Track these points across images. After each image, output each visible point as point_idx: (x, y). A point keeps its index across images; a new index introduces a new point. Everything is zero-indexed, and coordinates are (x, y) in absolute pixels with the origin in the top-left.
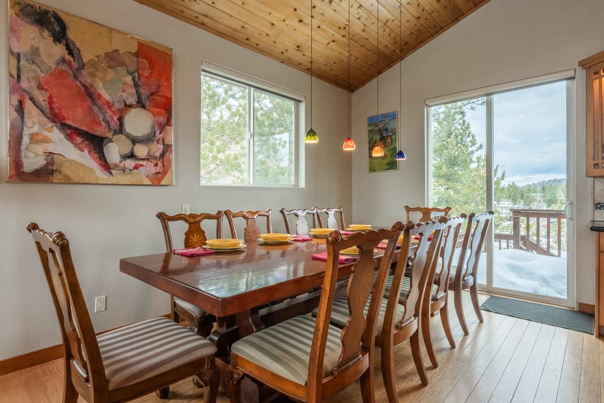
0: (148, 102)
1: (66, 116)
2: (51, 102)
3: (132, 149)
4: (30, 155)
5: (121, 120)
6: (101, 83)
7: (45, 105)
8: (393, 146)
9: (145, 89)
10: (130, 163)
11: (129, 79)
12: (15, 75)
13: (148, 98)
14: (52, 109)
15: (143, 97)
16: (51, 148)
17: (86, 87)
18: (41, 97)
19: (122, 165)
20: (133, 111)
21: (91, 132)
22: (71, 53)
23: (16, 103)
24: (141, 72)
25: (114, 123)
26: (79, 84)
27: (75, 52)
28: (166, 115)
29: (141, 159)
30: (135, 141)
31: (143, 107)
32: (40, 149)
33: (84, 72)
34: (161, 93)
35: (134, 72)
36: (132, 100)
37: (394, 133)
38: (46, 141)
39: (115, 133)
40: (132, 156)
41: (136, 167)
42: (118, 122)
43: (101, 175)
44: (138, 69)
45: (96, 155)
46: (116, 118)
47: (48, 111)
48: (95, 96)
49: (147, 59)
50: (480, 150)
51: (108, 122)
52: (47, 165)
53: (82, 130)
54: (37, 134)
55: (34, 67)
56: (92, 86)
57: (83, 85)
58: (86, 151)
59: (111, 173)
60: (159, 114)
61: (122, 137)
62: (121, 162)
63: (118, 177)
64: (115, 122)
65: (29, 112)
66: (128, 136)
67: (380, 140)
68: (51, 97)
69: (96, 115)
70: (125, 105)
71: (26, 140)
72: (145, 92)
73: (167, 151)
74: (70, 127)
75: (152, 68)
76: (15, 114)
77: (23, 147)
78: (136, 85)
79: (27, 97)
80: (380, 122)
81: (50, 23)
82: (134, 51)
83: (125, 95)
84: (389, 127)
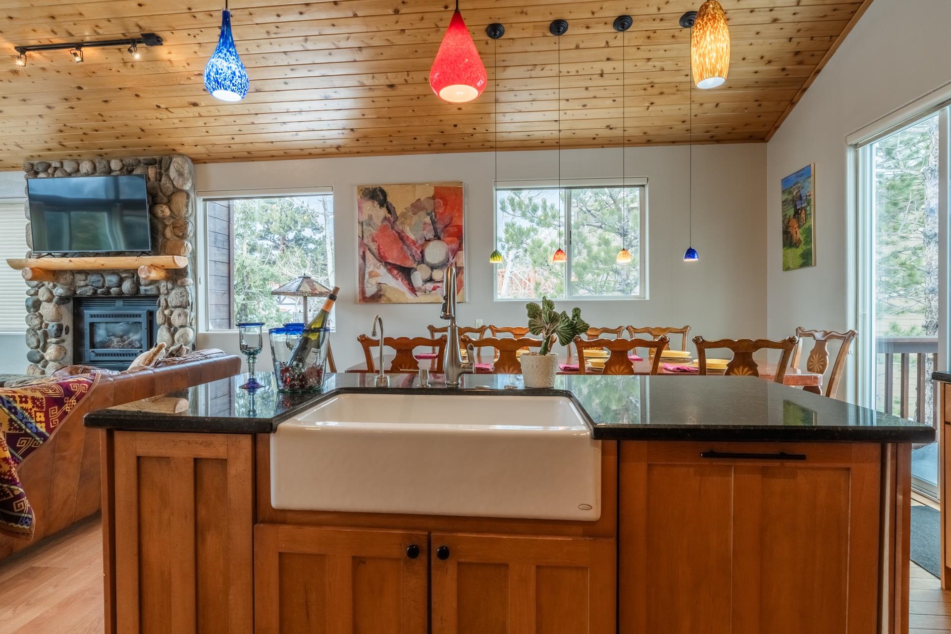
0: (442, 234)
1: (387, 256)
2: (379, 250)
3: (431, 274)
4: (369, 285)
5: (422, 252)
6: (408, 228)
7: (376, 251)
8: (807, 225)
9: (440, 224)
10: (430, 286)
11: (428, 219)
12: (361, 237)
13: (443, 231)
14: (379, 253)
15: (439, 230)
16: (380, 280)
17: (399, 234)
18: (374, 247)
19: (423, 288)
20: (431, 244)
21: (403, 265)
22: (389, 212)
23: (361, 253)
24: (436, 210)
25: (418, 257)
26: (395, 232)
27: (392, 210)
28: (458, 241)
29: (438, 282)
30: (433, 268)
31: (439, 239)
32: (374, 281)
33: (397, 223)
34: (454, 224)
35: (432, 212)
36: (430, 235)
37: (810, 201)
38: (377, 275)
39: (419, 263)
40: (431, 280)
41: (434, 289)
42: (420, 255)
43: (410, 296)
44: (434, 209)
45: (406, 282)
46: (419, 252)
47: (377, 255)
48: (405, 239)
49: (441, 198)
51: (414, 256)
52: (377, 292)
53: (397, 265)
54: (372, 272)
55: (370, 228)
56: (403, 232)
57: (397, 232)
58: (400, 279)
59: (416, 295)
60: (452, 242)
61: (423, 266)
62: (423, 285)
63: (421, 298)
64: (418, 255)
65: (368, 258)
66: (428, 264)
67: (795, 216)
68: (379, 246)
69: (406, 252)
70: (426, 240)
71: (367, 276)
72: (440, 226)
73: (459, 273)
74: (390, 264)
75: (445, 205)
76: (362, 260)
77: (365, 281)
78: (433, 223)
79: (367, 248)
80: (794, 185)
81: (378, 195)
82: (431, 196)
83: (425, 232)
84: (803, 193)
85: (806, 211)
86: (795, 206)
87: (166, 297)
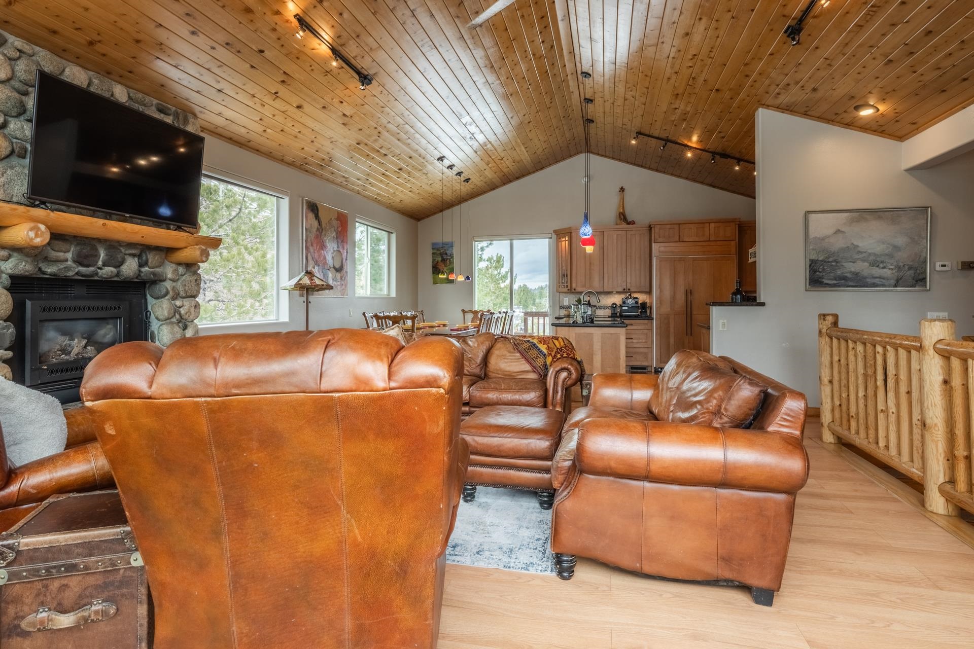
8: (451, 266)
22: (319, 225)
37: (452, 257)
50: (490, 246)
67: (442, 261)
80: (441, 248)
84: (448, 252)
85: (450, 261)
86: (442, 257)
87: (174, 284)
